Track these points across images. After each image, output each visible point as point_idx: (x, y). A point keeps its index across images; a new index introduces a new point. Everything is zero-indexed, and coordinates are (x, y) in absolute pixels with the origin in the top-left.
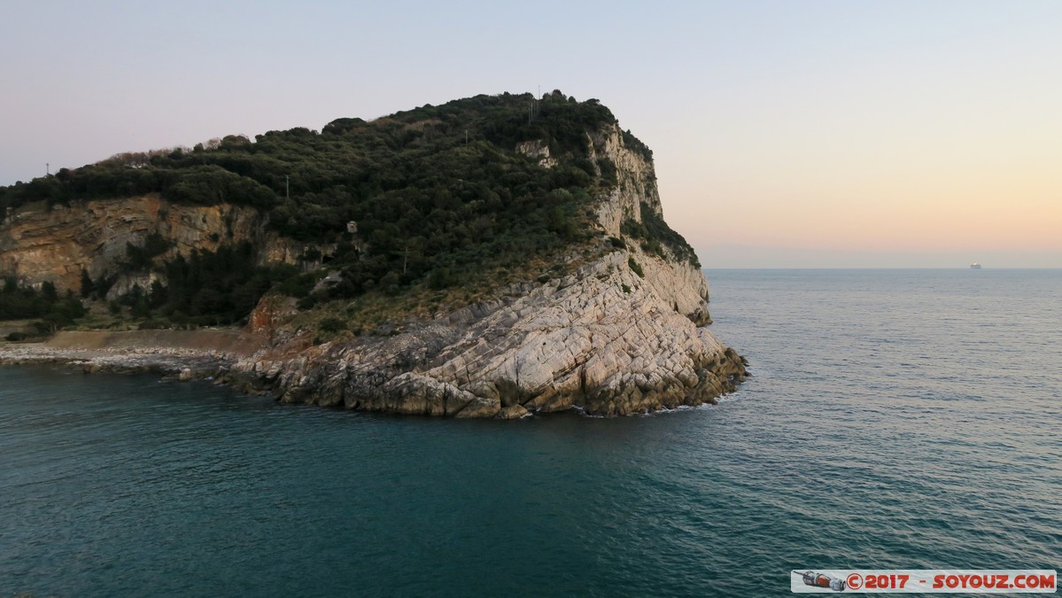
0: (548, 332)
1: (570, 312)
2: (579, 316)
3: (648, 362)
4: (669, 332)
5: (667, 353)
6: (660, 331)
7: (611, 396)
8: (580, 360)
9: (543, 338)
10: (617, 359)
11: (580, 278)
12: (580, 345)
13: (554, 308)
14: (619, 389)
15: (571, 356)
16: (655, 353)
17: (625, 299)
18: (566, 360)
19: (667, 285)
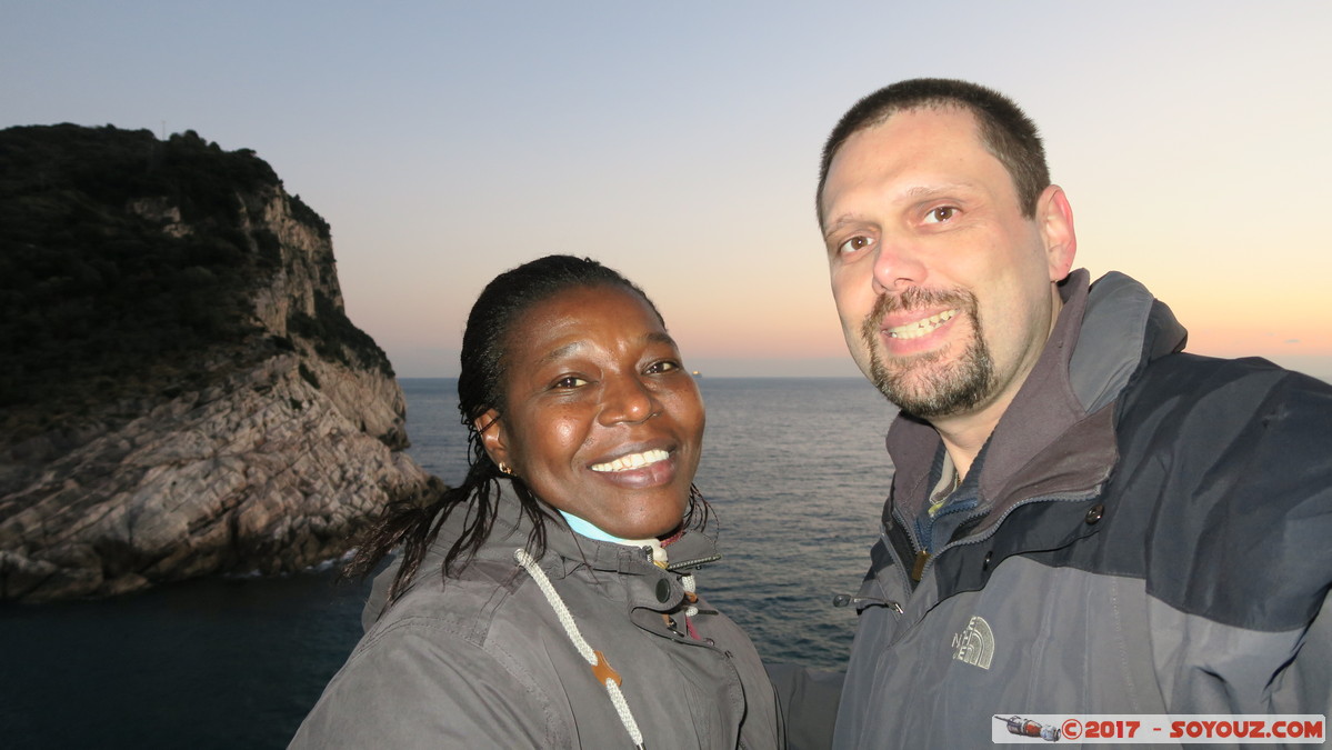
0: (181, 466)
1: (214, 437)
2: (227, 443)
3: (327, 500)
4: (355, 460)
5: (354, 487)
6: (343, 458)
7: (275, 549)
8: (231, 503)
9: (172, 476)
10: (284, 498)
11: (229, 390)
12: (228, 482)
13: (189, 434)
14: (287, 539)
15: (216, 498)
16: (337, 487)
17: (294, 417)
18: (209, 502)
19: (351, 398)
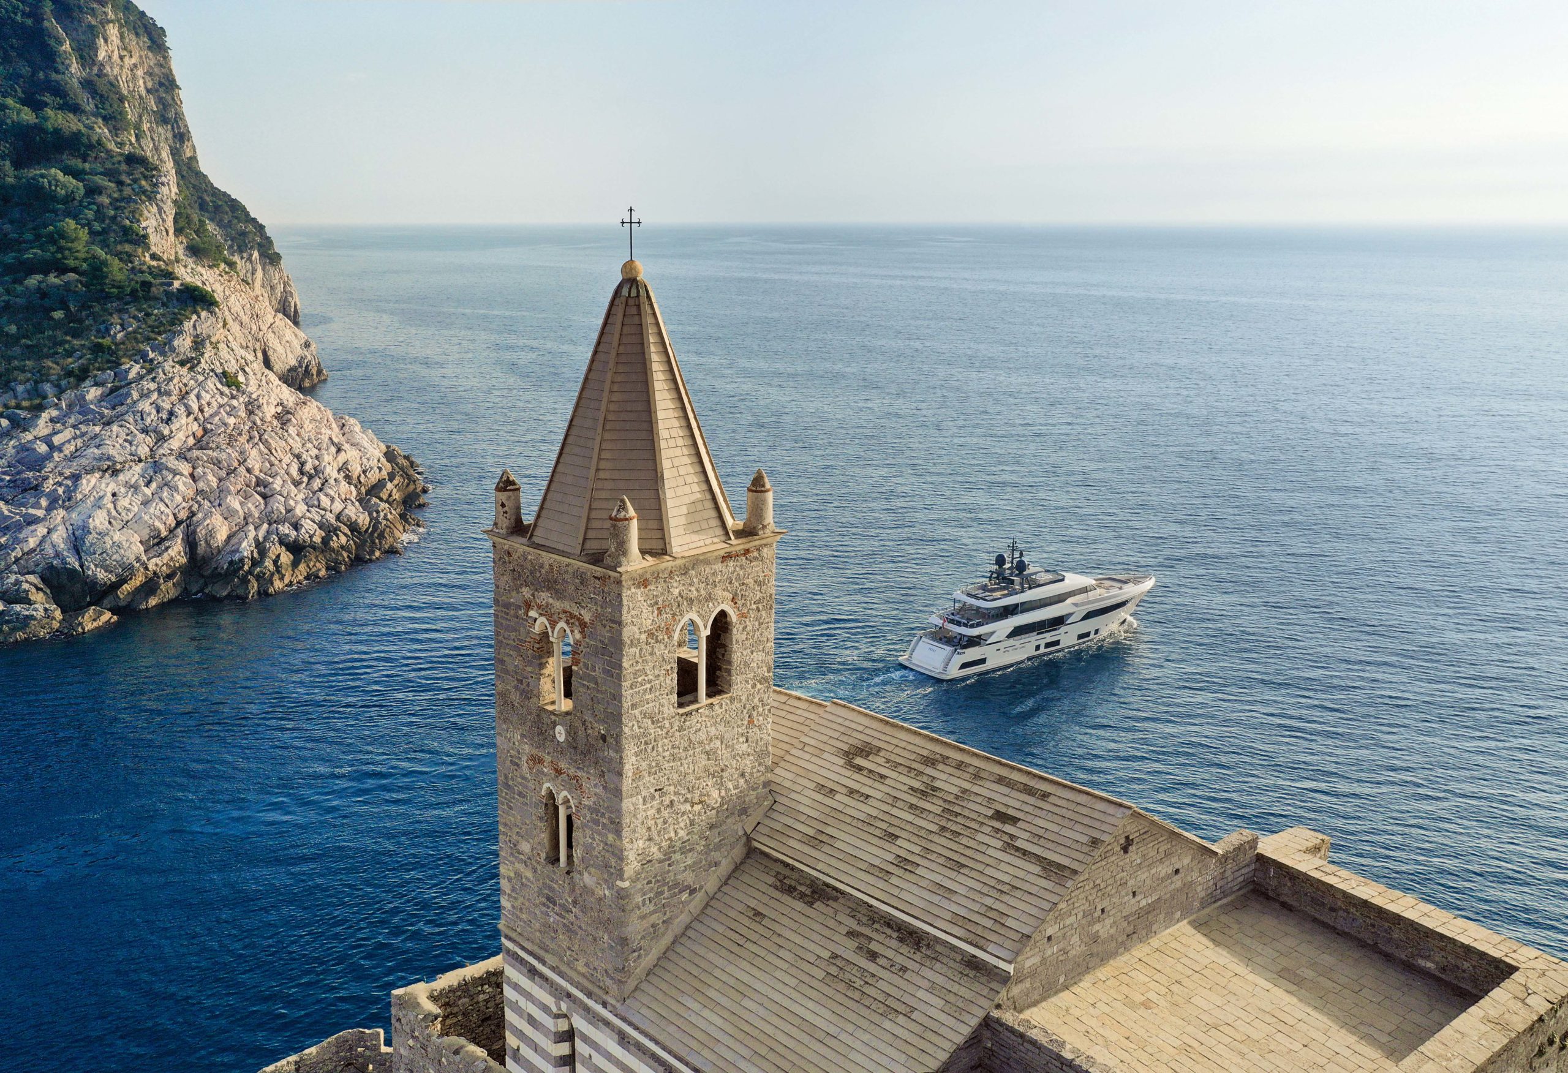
0: (115, 473)
1: (145, 431)
2: (161, 439)
3: (292, 503)
4: (309, 445)
5: (317, 483)
6: (297, 446)
7: (246, 568)
8: (183, 515)
9: (109, 486)
10: (241, 503)
11: (151, 368)
12: (176, 489)
13: (115, 428)
14: (256, 555)
15: (167, 510)
16: (297, 484)
17: (233, 397)
18: (161, 517)
